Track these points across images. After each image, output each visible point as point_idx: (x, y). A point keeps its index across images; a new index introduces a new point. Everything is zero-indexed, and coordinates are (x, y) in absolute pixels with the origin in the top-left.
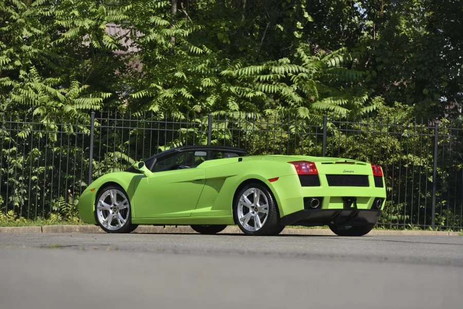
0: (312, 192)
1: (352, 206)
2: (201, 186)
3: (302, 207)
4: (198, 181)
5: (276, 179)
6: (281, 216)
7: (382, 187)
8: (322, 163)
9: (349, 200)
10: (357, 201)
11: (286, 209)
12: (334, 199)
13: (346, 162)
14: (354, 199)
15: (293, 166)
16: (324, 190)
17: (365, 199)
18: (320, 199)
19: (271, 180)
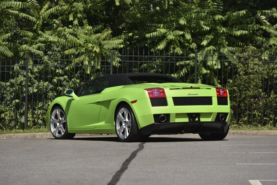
0: (160, 110)
1: (197, 119)
2: (100, 106)
3: (153, 121)
4: (98, 103)
5: (135, 101)
6: (139, 128)
7: (227, 104)
8: (170, 89)
9: (194, 115)
10: (200, 116)
11: (143, 123)
12: (178, 115)
13: (191, 88)
14: (198, 115)
15: (146, 92)
16: (170, 109)
17: (208, 115)
18: (168, 116)
19: (133, 102)
